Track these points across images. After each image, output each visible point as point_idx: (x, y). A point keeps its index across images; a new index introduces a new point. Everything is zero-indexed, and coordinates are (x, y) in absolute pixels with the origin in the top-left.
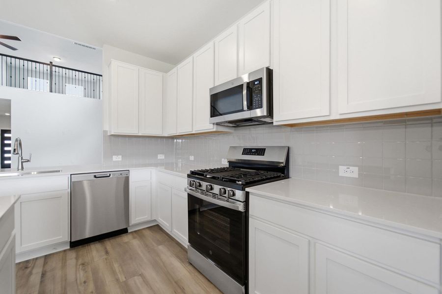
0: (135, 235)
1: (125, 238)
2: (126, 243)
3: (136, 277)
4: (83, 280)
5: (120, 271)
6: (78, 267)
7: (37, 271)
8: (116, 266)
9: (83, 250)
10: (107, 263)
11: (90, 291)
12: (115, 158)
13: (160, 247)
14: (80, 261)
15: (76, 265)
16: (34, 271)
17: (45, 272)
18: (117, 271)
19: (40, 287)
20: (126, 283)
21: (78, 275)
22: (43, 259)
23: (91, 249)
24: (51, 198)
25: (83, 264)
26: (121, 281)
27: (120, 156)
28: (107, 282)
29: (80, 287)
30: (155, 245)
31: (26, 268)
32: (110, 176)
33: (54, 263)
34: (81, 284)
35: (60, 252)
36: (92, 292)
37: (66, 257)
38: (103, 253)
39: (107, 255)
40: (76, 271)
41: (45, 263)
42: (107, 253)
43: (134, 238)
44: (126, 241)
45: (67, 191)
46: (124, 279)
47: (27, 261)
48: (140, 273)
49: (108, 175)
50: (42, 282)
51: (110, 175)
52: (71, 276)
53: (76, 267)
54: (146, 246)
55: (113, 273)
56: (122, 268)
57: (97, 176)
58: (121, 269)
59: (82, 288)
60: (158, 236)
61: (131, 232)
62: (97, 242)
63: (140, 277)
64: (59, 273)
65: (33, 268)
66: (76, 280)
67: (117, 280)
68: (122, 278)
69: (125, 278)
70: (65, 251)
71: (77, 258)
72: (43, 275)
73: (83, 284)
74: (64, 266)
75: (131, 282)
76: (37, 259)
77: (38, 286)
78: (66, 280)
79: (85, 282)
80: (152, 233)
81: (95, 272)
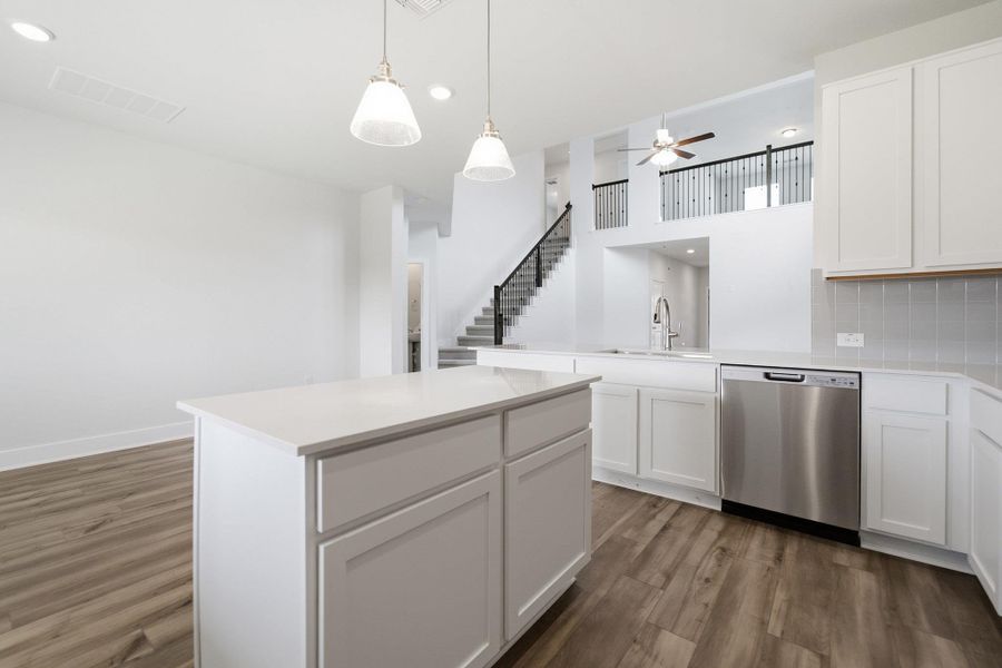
0: (877, 563)
1: (842, 556)
2: (837, 566)
3: (806, 653)
4: (706, 575)
5: (780, 610)
6: (714, 548)
7: (662, 518)
8: (780, 597)
9: (739, 528)
10: (765, 576)
11: (705, 600)
12: (843, 340)
13: (941, 643)
14: (723, 542)
15: (715, 543)
16: (659, 517)
17: (670, 525)
18: (776, 606)
19: (651, 542)
20: (776, 642)
21: (705, 562)
22: (677, 506)
23: (753, 533)
24: (687, 402)
25: (723, 550)
26: (769, 632)
27: (861, 337)
28: (742, 610)
29: (695, 582)
30: (926, 625)
31: (655, 506)
32: (802, 380)
33: (687, 521)
34: (700, 579)
35: (704, 509)
36: (707, 605)
37: (707, 521)
38: (771, 554)
39: (776, 564)
40: (706, 554)
41: (677, 514)
42: (779, 558)
43: (869, 568)
44: (842, 563)
45: (713, 396)
46: (778, 634)
47: (660, 498)
48: (825, 653)
49: (799, 377)
50: (657, 536)
51: (803, 377)
52: (695, 556)
53: (711, 547)
54: (893, 608)
55: (766, 605)
56: (789, 608)
57: (772, 375)
58: (784, 609)
59: (696, 586)
60: (958, 611)
61: (870, 553)
62: (773, 527)
63: (817, 660)
64: (683, 539)
65: (659, 512)
66: (698, 568)
67: (763, 624)
68: (775, 627)
69: (783, 633)
70: (712, 511)
71: (721, 534)
72: (665, 528)
73: (702, 581)
74: (696, 533)
75: (789, 652)
76: (672, 501)
77: (650, 539)
78: (685, 555)
79: (707, 580)
80: (937, 588)
81: (734, 578)
